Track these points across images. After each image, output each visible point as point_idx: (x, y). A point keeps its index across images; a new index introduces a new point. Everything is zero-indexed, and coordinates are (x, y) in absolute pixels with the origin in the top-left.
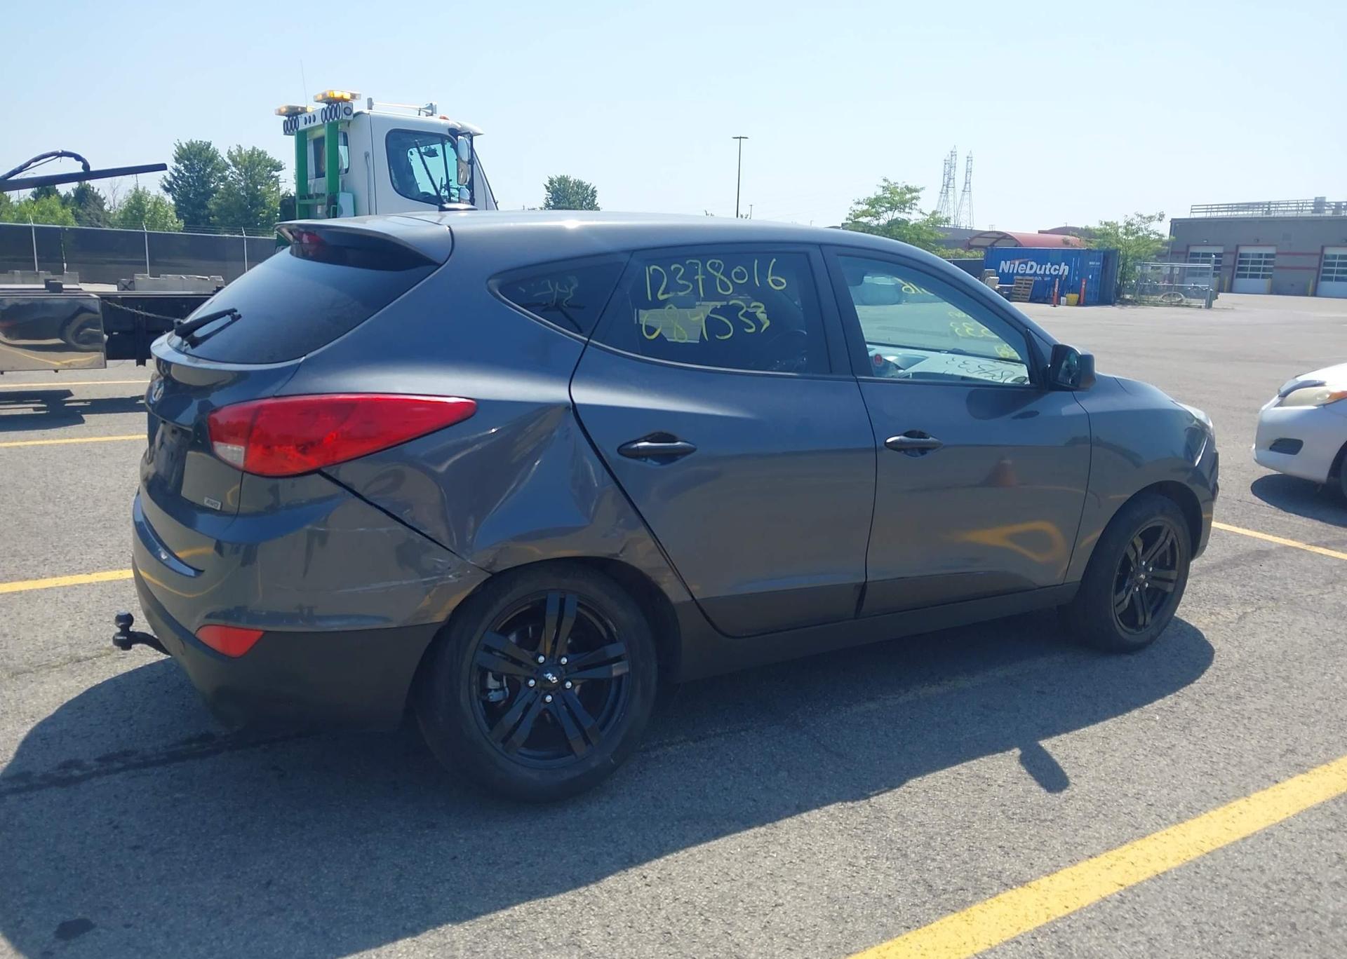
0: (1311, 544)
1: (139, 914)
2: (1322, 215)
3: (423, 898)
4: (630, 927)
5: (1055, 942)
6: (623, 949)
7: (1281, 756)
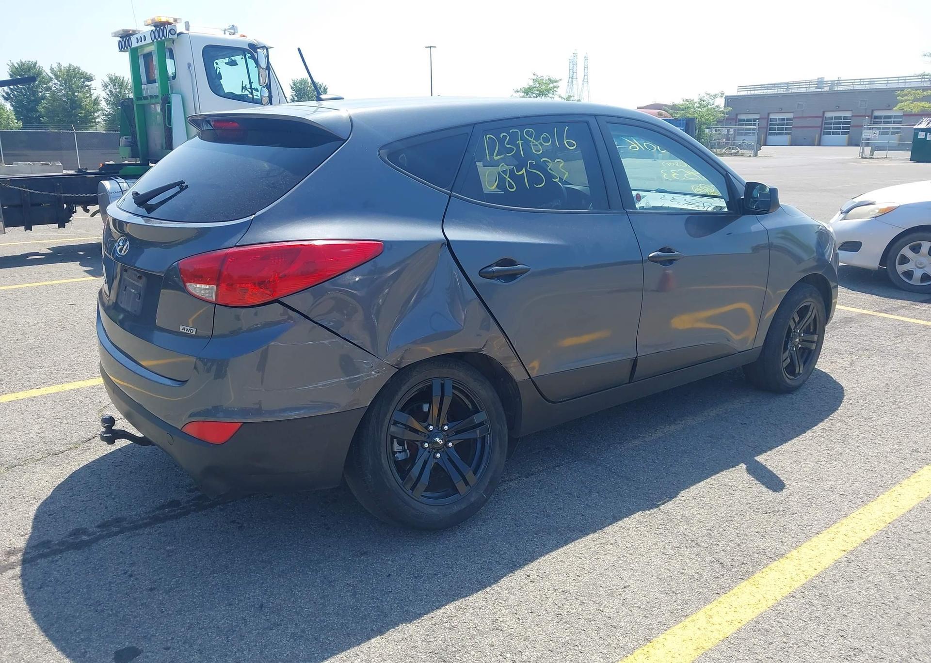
0: (876, 311)
1: (172, 639)
2: (823, 90)
3: (378, 606)
4: (531, 613)
5: (817, 594)
6: (532, 629)
7: (911, 454)
